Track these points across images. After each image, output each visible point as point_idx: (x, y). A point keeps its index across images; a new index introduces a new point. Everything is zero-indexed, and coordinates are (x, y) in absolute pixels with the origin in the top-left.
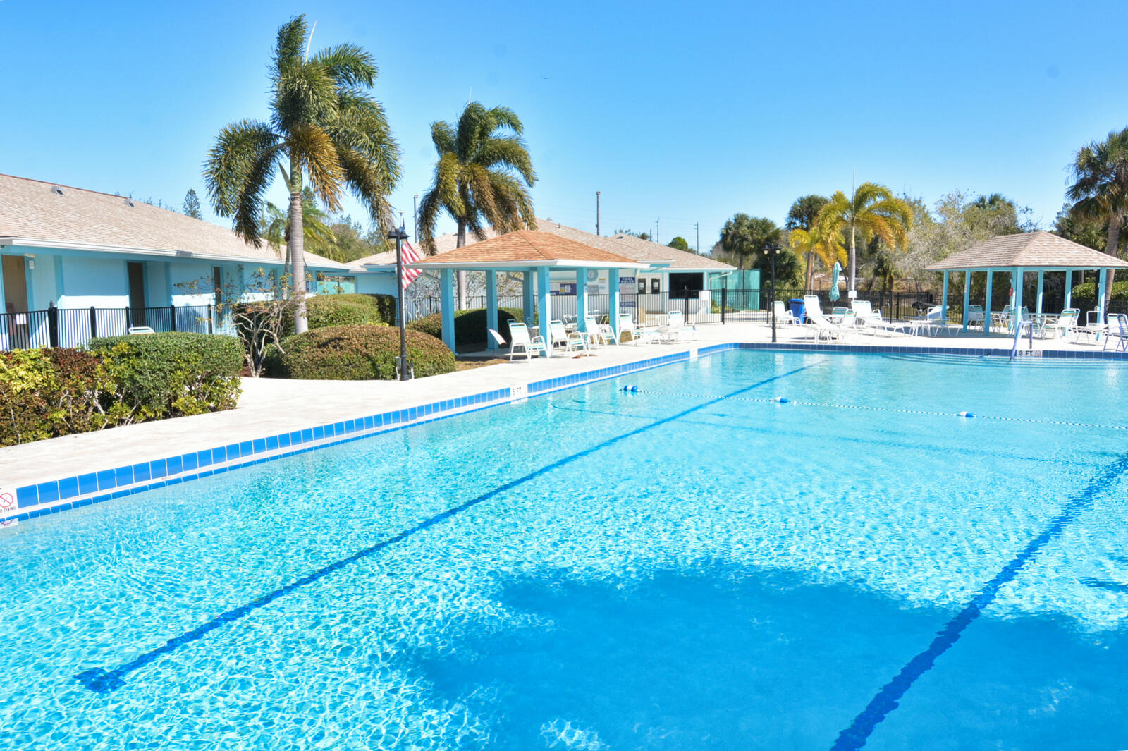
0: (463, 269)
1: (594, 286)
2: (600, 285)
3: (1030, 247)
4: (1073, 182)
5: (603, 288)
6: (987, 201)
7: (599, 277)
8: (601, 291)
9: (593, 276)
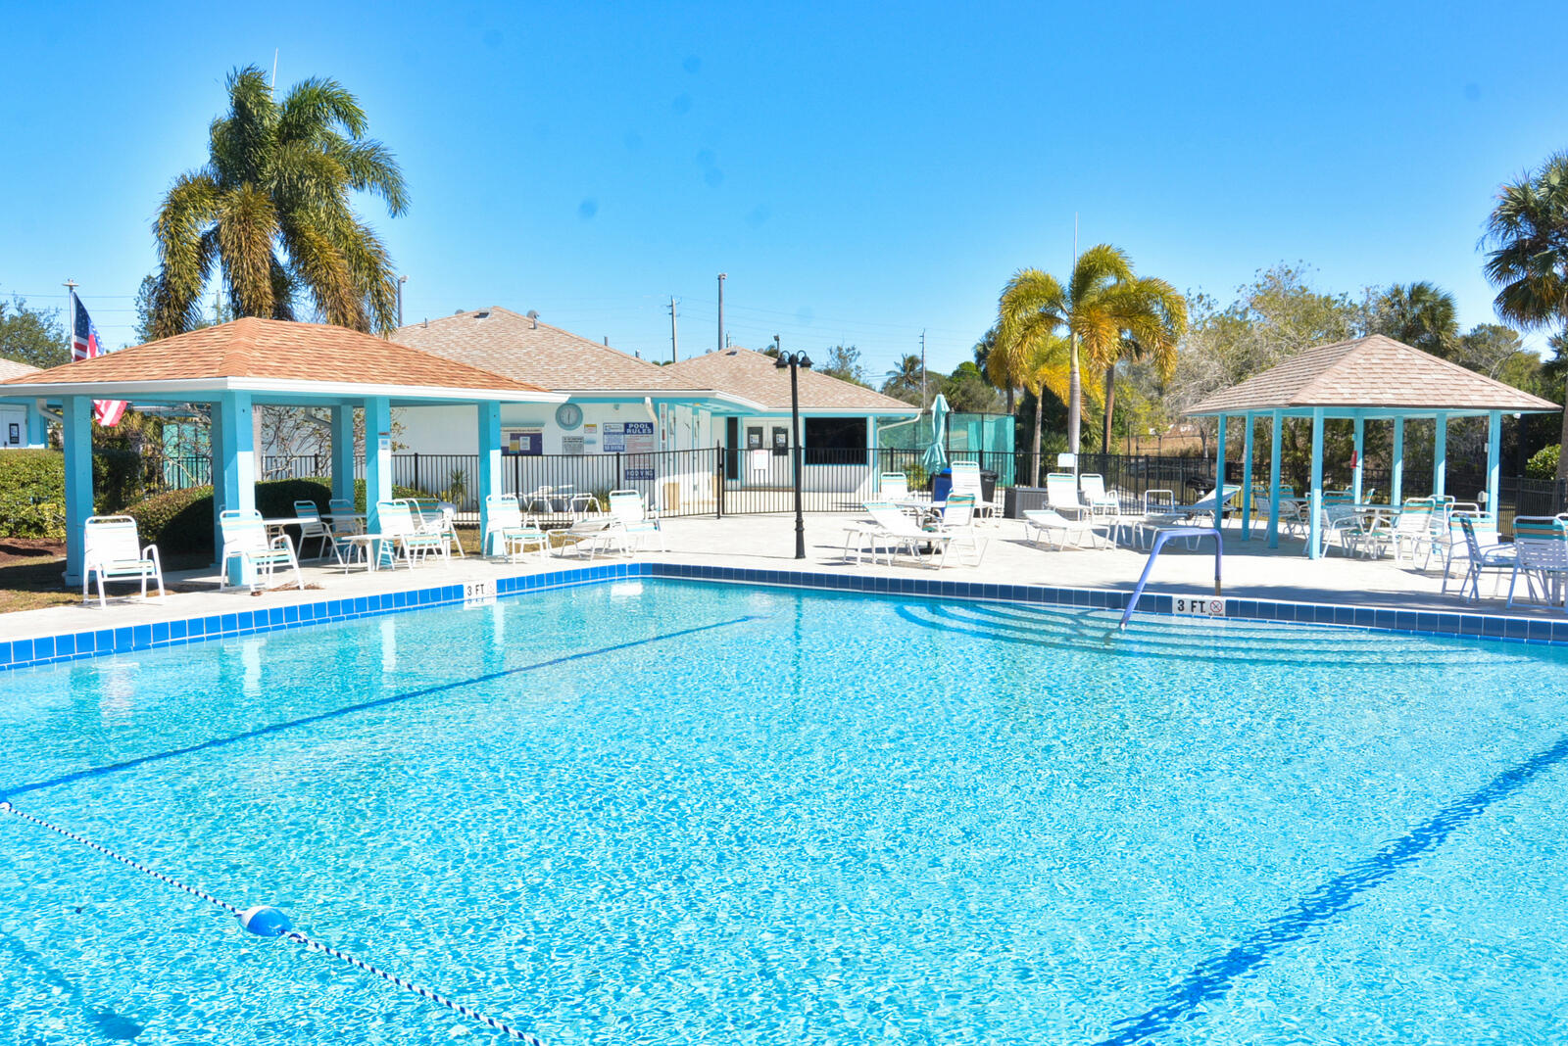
0: (110, 397)
1: (575, 439)
2: (587, 436)
3: (1342, 367)
4: (1496, 245)
5: (592, 442)
6: (1406, 295)
7: (586, 421)
8: (587, 449)
9: (573, 418)
